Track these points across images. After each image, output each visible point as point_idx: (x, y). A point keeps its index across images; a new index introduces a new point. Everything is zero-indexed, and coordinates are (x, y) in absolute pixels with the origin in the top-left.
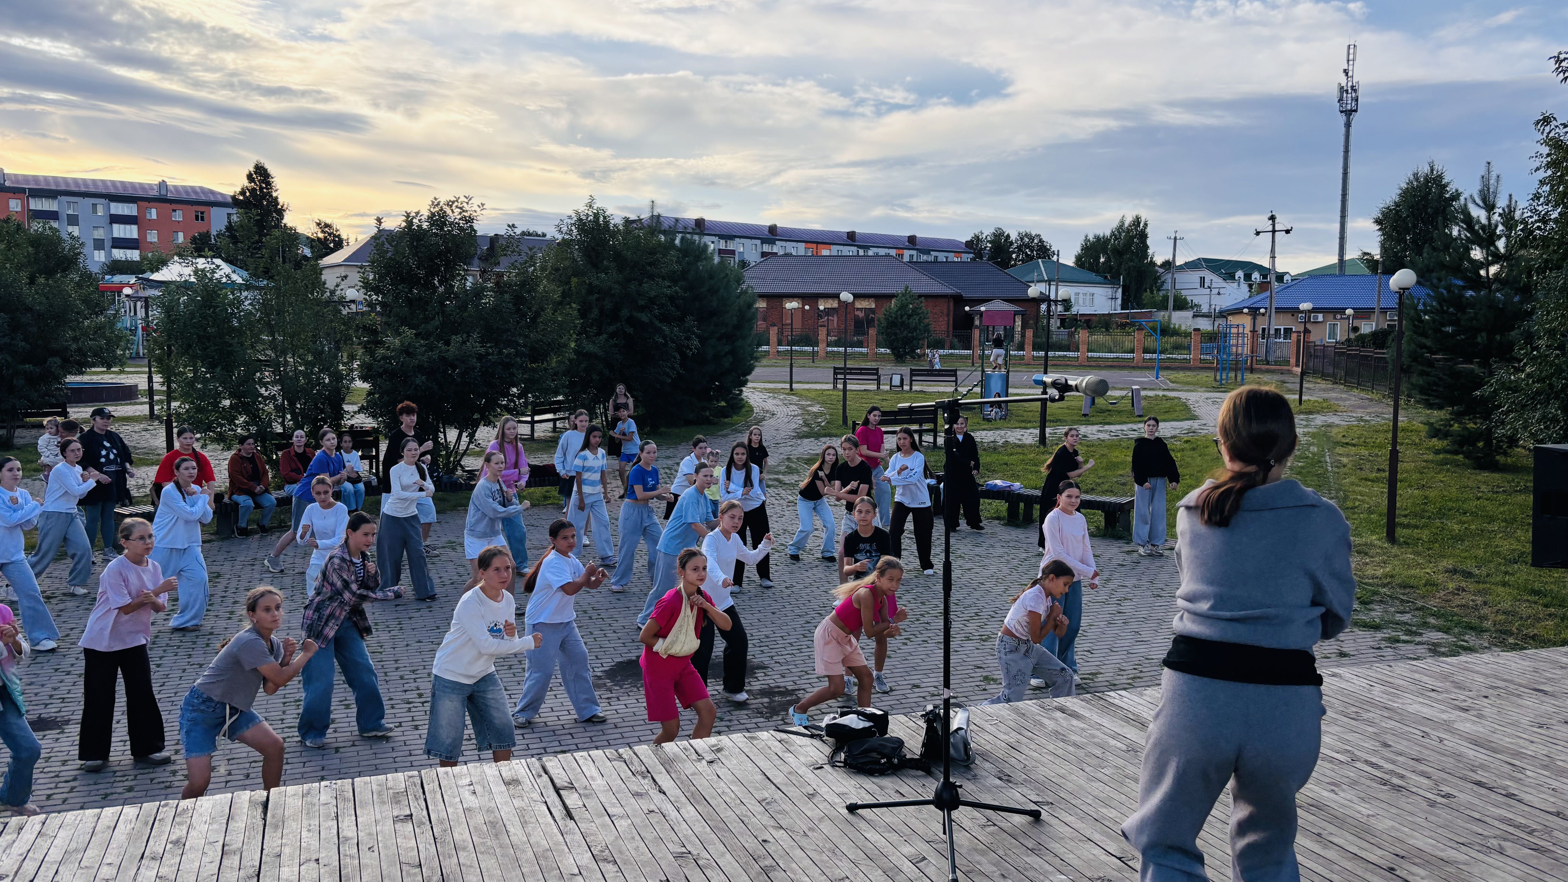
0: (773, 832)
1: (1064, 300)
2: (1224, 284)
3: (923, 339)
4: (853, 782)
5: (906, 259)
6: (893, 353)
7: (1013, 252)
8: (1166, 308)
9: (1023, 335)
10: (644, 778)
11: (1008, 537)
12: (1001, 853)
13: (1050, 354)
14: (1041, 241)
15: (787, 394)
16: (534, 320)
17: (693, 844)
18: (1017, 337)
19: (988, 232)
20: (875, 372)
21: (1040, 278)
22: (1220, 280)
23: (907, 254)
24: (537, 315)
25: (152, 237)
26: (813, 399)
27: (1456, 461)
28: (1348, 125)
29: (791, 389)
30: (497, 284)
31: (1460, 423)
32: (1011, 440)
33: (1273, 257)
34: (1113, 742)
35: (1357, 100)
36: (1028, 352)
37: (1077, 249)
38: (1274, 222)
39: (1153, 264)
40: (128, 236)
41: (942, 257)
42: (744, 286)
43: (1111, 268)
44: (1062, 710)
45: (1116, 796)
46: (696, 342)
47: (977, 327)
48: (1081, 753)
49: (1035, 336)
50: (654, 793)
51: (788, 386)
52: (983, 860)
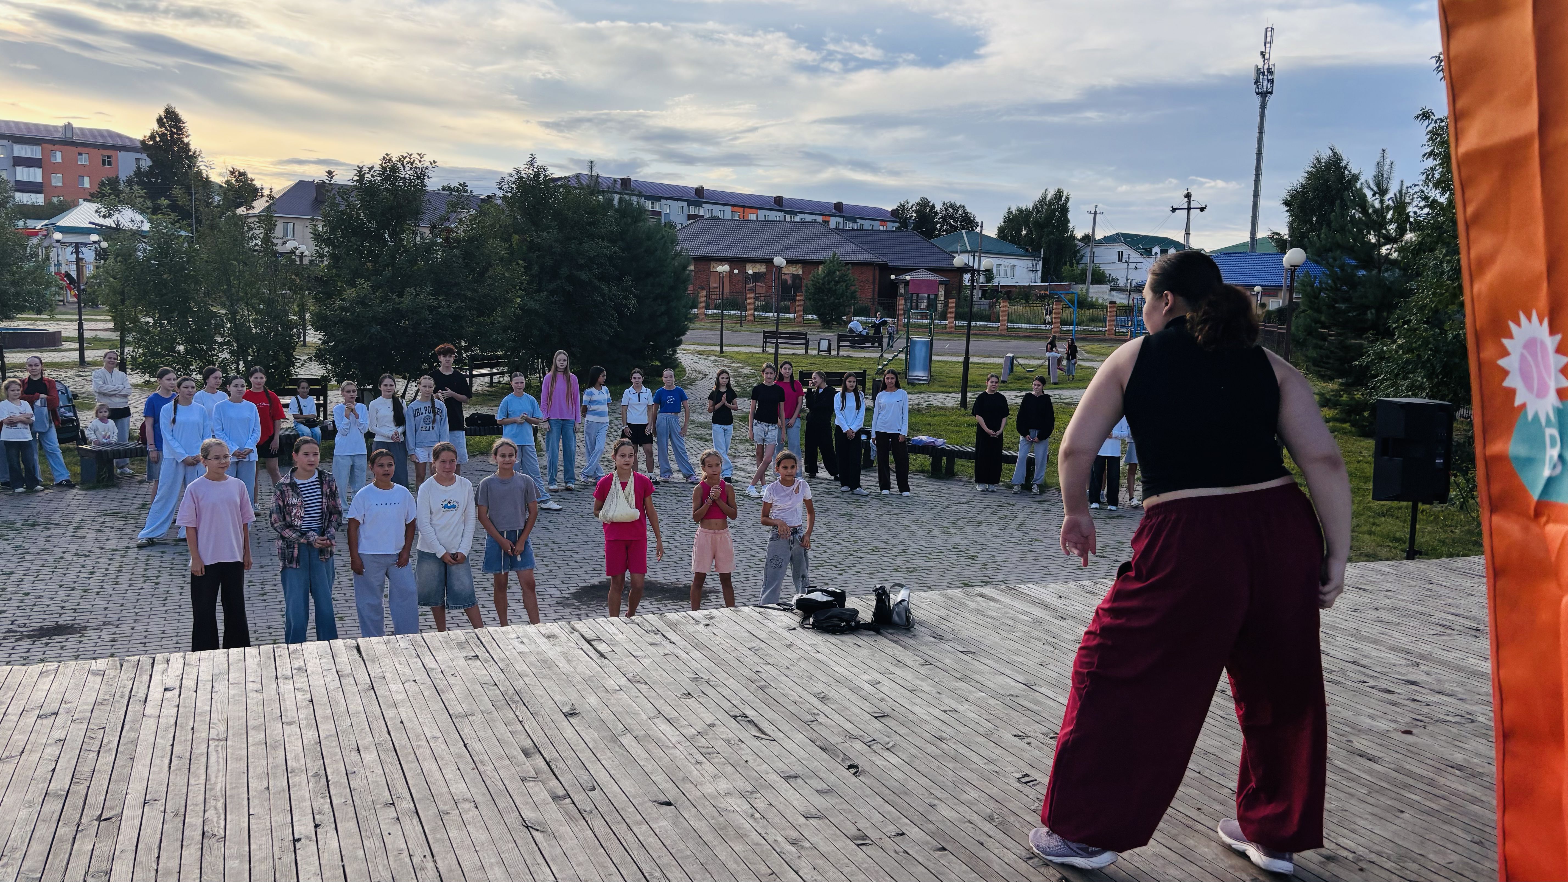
0: (764, 667)
1: (987, 270)
2: (1141, 259)
3: (850, 306)
4: (820, 638)
5: (833, 225)
6: (820, 319)
7: (938, 223)
8: (1084, 282)
9: (946, 305)
10: (656, 634)
11: (931, 488)
12: (936, 680)
13: (973, 324)
14: (965, 212)
15: (717, 356)
16: (482, 274)
17: (703, 673)
18: (940, 306)
19: (913, 201)
20: (804, 336)
21: (963, 248)
22: (1138, 255)
23: (833, 221)
24: (486, 270)
25: (57, 180)
26: (743, 362)
27: (1344, 428)
28: (1263, 107)
29: (722, 351)
30: (446, 240)
31: (1349, 394)
32: (935, 403)
33: (1187, 234)
34: (1022, 617)
35: (1272, 82)
36: (950, 322)
37: (1000, 221)
38: (1189, 199)
39: (1073, 237)
40: (32, 180)
41: (867, 225)
42: (678, 248)
43: (1032, 239)
44: (982, 596)
45: (1024, 649)
46: (634, 301)
47: (902, 295)
48: (997, 623)
49: (958, 306)
50: (665, 643)
51: (718, 349)
52: (923, 684)
